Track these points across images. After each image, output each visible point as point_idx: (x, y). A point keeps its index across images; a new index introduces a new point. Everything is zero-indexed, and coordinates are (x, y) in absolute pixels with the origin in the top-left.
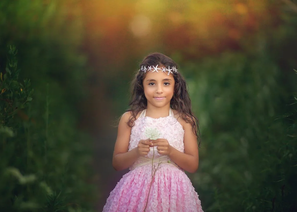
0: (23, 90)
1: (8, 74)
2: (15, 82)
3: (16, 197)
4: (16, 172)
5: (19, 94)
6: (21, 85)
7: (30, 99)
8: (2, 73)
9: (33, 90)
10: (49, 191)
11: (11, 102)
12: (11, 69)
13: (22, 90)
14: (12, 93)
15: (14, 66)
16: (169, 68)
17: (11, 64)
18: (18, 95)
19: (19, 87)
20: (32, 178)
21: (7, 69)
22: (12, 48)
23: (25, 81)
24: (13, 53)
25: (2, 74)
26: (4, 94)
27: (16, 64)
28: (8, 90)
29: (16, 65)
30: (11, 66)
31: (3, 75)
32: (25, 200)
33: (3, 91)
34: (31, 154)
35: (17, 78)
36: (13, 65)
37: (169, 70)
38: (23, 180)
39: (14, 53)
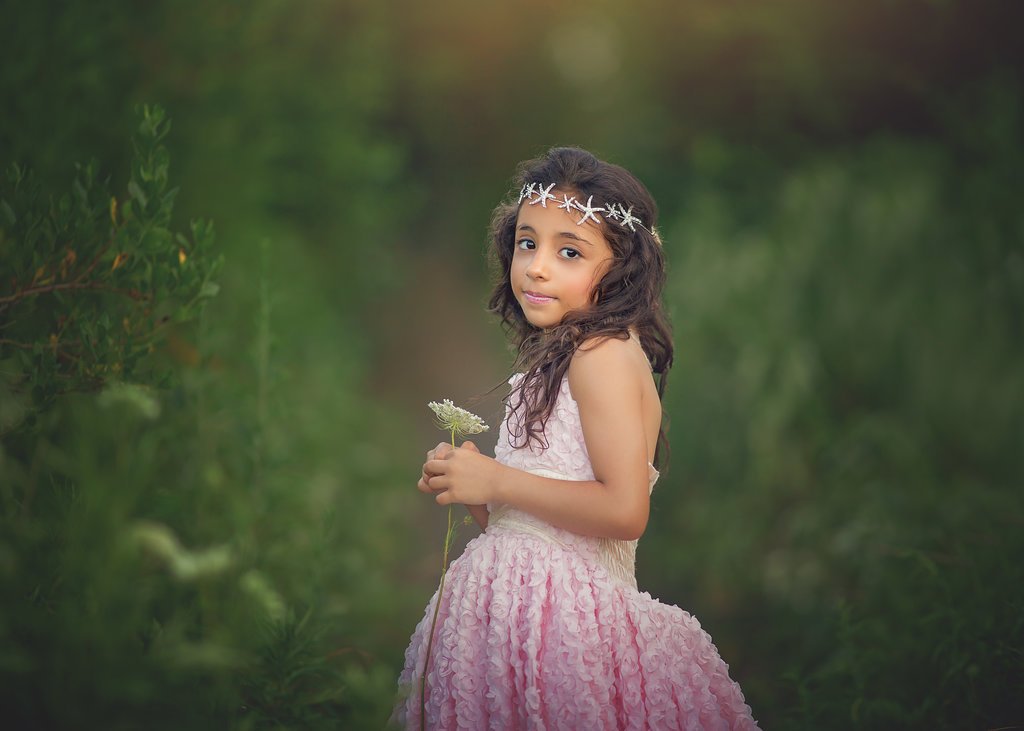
0: (186, 262)
1: (136, 204)
2: (161, 232)
3: (157, 625)
4: (162, 541)
5: (175, 272)
6: (181, 238)
7: (211, 289)
8: (117, 199)
9: (222, 258)
10: (273, 605)
11: (145, 299)
12: (146, 187)
13: (182, 258)
14: (149, 268)
15: (156, 178)
16: (589, 204)
17: (145, 170)
18: (171, 274)
19: (173, 248)
20: (217, 560)
21: (133, 188)
22: (151, 113)
23: (194, 227)
24: (155, 133)
25: (114, 204)
26: (121, 272)
27: (162, 171)
28: (136, 260)
29: (165, 175)
30: (146, 176)
31: (119, 207)
32: (195, 636)
33: (120, 260)
34: (213, 476)
35: (168, 218)
36: (153, 173)
37: (589, 210)
38: (186, 565)
39: (160, 129)
